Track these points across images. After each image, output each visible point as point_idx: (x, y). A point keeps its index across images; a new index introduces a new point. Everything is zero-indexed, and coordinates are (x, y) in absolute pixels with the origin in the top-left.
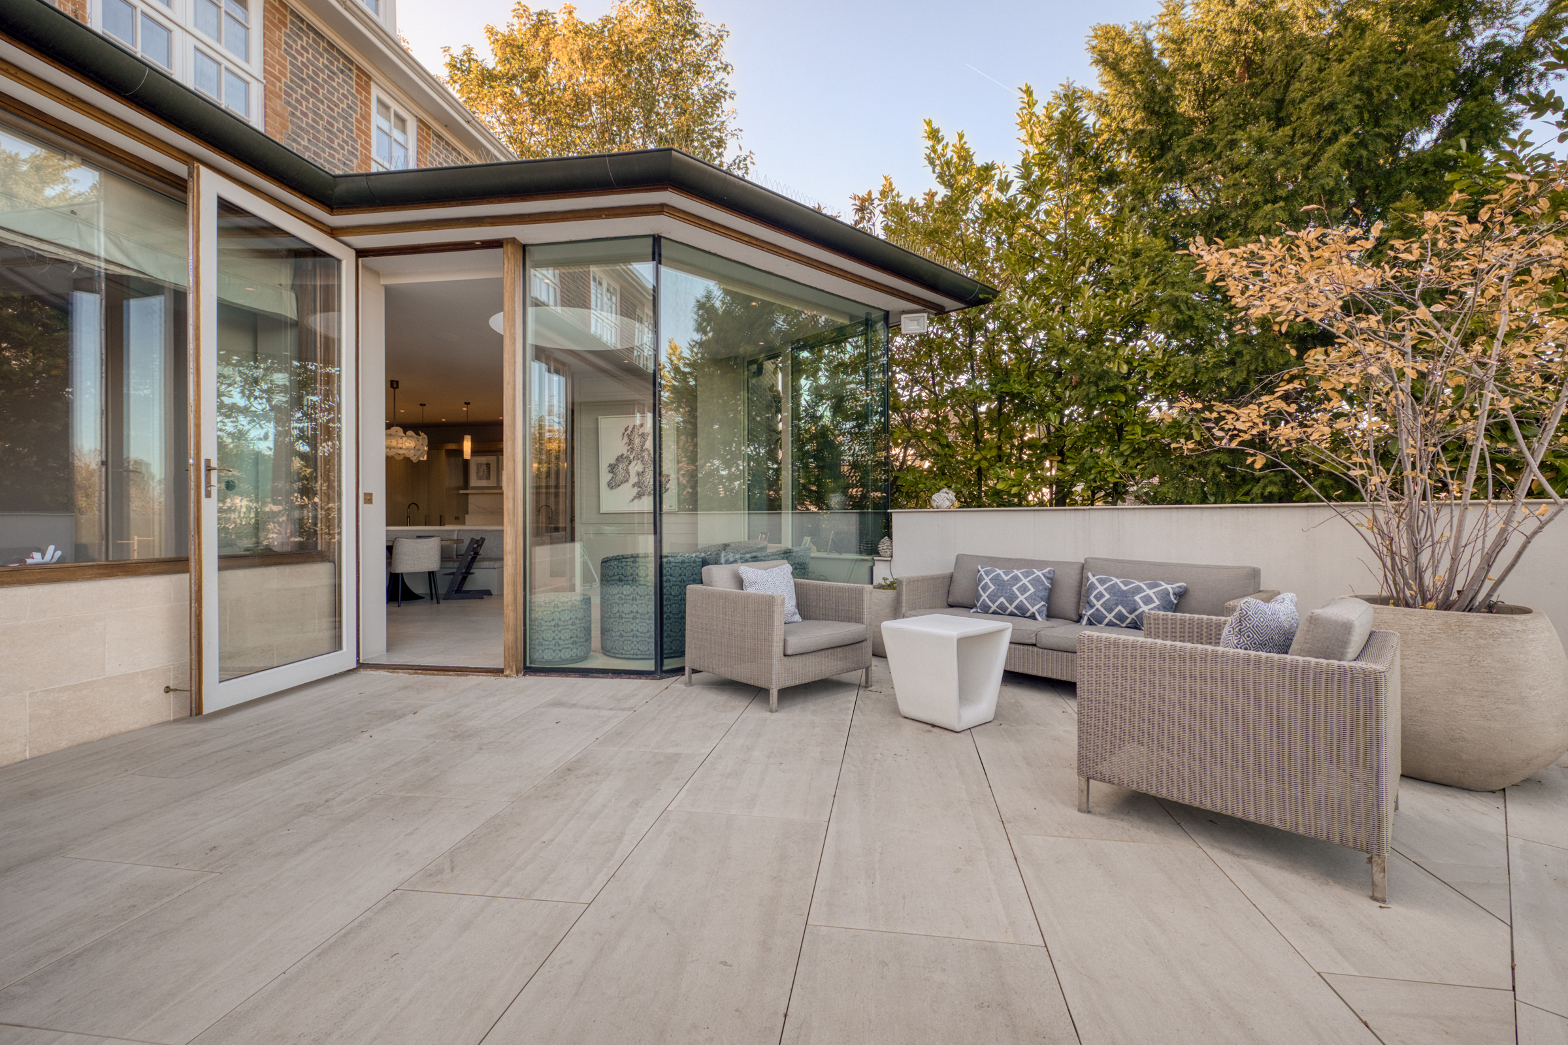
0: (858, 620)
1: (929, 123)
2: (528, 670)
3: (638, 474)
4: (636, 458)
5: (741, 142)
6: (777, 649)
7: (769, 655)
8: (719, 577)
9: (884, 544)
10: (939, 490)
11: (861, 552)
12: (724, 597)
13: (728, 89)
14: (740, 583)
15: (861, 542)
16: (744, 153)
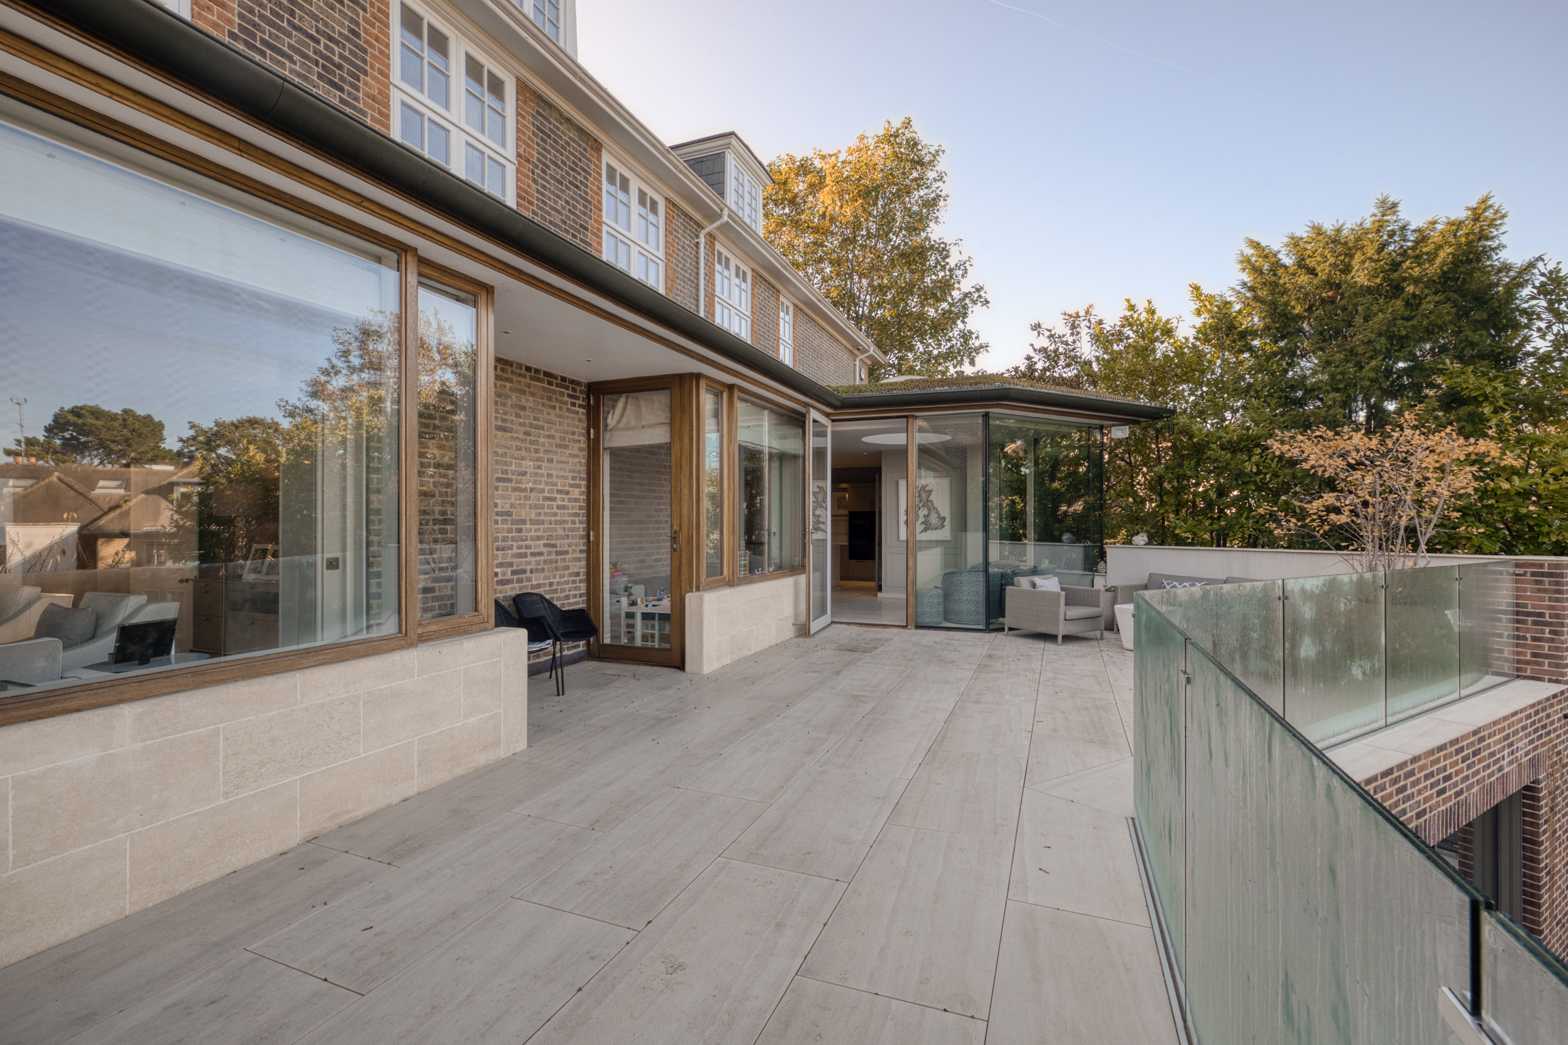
0: (1098, 606)
1: (1128, 301)
2: (918, 627)
3: (925, 516)
4: (923, 506)
5: (961, 249)
6: (1062, 617)
7: (1058, 620)
8: (1024, 582)
9: (1101, 565)
10: (1138, 533)
11: (1085, 570)
12: (1028, 592)
13: (943, 194)
14: (1034, 585)
15: (1085, 564)
16: (964, 258)
